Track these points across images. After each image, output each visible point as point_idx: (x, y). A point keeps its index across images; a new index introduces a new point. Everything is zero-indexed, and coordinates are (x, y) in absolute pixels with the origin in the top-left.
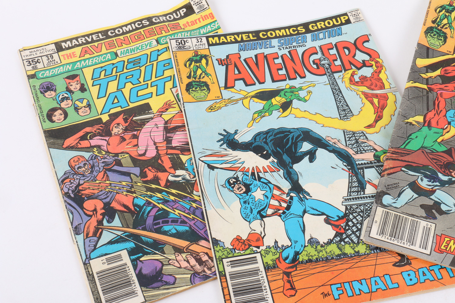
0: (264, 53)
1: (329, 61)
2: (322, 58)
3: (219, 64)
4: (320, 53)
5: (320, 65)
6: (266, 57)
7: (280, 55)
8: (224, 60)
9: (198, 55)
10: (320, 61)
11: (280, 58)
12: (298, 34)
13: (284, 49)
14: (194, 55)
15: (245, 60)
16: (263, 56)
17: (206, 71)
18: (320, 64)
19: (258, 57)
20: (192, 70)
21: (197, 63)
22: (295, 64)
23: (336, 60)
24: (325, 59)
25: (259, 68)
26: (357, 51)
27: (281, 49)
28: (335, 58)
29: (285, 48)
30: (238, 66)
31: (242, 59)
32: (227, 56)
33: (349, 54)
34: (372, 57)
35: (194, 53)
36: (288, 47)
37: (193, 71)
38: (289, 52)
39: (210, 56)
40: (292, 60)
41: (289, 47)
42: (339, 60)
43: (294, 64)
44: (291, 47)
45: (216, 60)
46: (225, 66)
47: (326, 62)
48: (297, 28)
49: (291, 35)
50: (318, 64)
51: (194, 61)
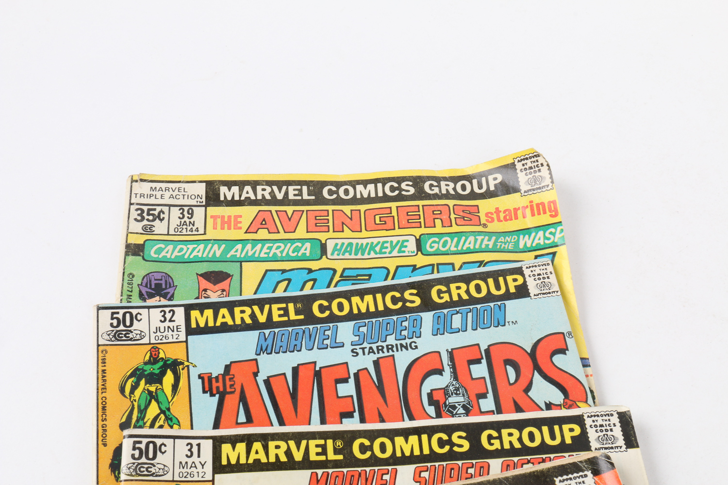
0: (315, 363)
1: (466, 396)
2: (451, 388)
3: (204, 392)
4: (448, 371)
5: (446, 406)
6: (318, 374)
7: (353, 370)
8: (217, 378)
9: (158, 361)
10: (445, 395)
11: (352, 380)
12: (404, 310)
13: (364, 354)
14: (147, 358)
15: (267, 382)
16: (312, 373)
17: (169, 409)
18: (445, 403)
19: (301, 374)
20: (136, 404)
21: (150, 384)
22: (385, 402)
23: (484, 396)
24: (457, 389)
25: (299, 410)
26: (537, 376)
27: (357, 354)
28: (483, 391)
29: (366, 351)
30: (249, 400)
31: (261, 379)
32: (228, 368)
33: (516, 381)
34: (571, 398)
35: (148, 355)
36: (374, 346)
37: (139, 406)
38: (376, 363)
39: (186, 363)
40: (381, 388)
41: (377, 347)
42: (490, 395)
43: (382, 400)
44: (383, 347)
45: (200, 377)
46: (217, 396)
47: (460, 399)
48: (402, 294)
49: (388, 312)
50: (441, 403)
51: (146, 376)
